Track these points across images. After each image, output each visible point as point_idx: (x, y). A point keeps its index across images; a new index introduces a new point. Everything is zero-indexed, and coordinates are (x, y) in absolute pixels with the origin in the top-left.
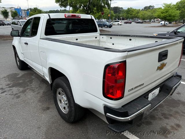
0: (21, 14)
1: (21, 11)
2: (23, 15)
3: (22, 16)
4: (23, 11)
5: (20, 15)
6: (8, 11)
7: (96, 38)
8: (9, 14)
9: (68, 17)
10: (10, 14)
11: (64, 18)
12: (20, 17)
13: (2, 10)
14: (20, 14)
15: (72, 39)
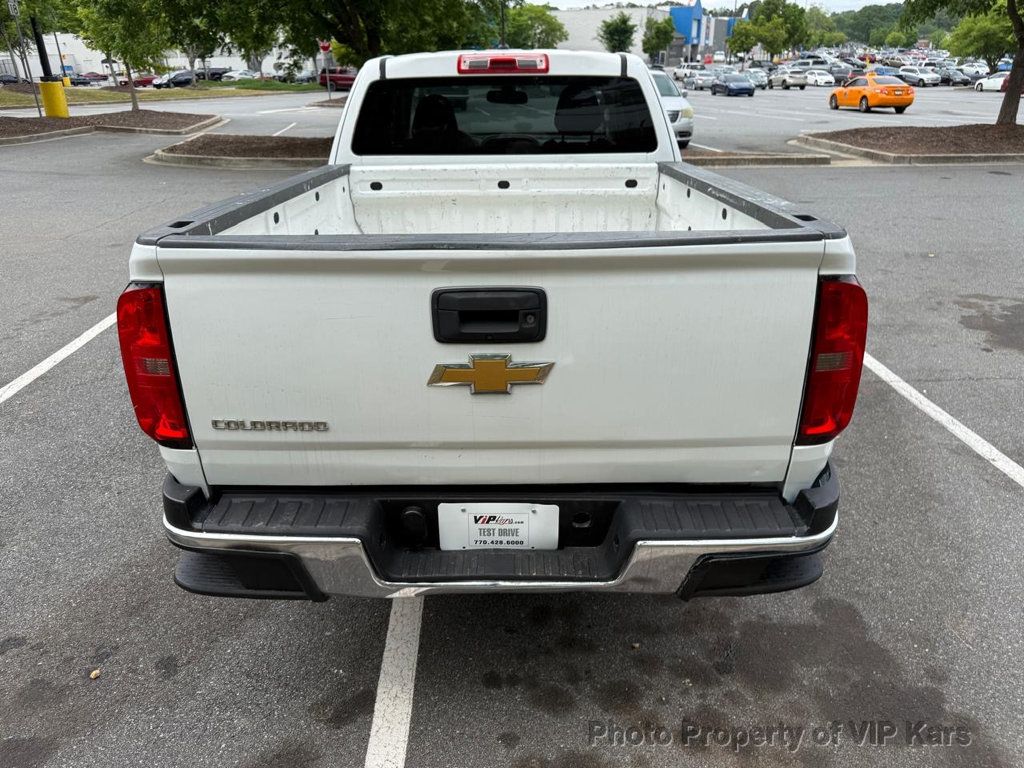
0: (694, 33)
1: (699, 21)
2: (707, 38)
3: (695, 47)
4: (713, 20)
5: (687, 42)
6: (631, 23)
7: (631, 184)
8: (634, 36)
9: (474, 68)
10: (638, 38)
11: (454, 73)
12: (687, 50)
13: (609, 20)
14: (690, 33)
15: (472, 180)
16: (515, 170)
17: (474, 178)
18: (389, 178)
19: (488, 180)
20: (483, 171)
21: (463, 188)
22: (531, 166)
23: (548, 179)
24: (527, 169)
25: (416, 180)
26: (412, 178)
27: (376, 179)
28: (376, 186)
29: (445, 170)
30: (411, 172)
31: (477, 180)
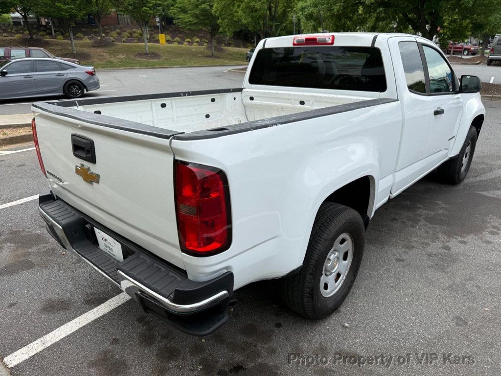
9: (298, 43)
15: (288, 99)
16: (307, 96)
17: (289, 98)
18: (256, 95)
19: (295, 100)
20: (293, 95)
21: (284, 103)
22: (314, 94)
23: (322, 102)
24: (312, 96)
25: (266, 97)
26: (265, 96)
27: (252, 95)
28: (252, 99)
29: (277, 93)
30: (264, 93)
31: (290, 99)
